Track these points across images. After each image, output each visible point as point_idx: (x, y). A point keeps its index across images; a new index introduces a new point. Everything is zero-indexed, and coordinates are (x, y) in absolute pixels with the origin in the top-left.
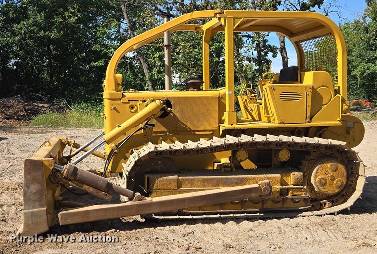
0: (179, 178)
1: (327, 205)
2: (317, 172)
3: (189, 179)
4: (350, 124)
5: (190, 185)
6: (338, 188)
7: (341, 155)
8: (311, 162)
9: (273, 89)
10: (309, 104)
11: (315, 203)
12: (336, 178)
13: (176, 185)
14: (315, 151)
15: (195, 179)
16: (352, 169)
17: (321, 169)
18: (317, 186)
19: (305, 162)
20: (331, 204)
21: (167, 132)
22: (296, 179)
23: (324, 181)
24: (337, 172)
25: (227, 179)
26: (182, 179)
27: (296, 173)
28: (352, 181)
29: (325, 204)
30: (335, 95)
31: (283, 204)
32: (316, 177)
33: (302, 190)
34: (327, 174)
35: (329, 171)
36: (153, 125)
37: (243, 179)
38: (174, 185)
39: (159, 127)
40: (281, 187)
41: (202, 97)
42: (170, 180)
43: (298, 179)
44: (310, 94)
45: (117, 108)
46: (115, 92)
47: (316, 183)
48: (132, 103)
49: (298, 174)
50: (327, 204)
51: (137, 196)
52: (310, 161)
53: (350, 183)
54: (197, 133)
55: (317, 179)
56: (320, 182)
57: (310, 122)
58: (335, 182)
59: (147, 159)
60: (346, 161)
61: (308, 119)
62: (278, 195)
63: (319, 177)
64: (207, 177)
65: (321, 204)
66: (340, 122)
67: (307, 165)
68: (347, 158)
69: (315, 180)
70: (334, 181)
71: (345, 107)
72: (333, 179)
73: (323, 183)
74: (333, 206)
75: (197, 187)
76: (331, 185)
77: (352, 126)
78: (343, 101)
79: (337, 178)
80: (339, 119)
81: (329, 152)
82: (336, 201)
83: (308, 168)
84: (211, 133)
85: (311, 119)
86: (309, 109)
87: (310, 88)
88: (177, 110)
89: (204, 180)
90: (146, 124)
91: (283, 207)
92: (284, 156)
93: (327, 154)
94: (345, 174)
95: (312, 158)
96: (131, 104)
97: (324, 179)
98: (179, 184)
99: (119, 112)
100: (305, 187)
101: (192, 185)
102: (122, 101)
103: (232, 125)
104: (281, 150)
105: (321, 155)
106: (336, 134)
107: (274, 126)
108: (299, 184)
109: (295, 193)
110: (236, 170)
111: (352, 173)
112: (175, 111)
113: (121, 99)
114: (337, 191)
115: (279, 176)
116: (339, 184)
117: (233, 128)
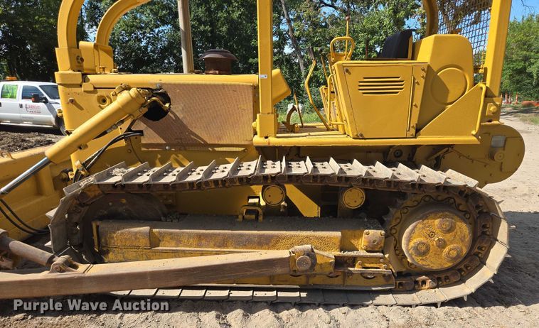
0: (154, 230)
1: (428, 285)
2: (413, 230)
3: (171, 234)
4: (498, 140)
5: (173, 243)
6: (450, 261)
7: (467, 201)
8: (405, 211)
9: (347, 71)
10: (418, 101)
11: (406, 280)
12: (448, 243)
13: (148, 242)
14: (415, 191)
15: (183, 233)
16: (484, 226)
17: (421, 226)
18: (410, 255)
19: (395, 210)
20: (435, 285)
21: (166, 145)
22: (369, 242)
23: (424, 248)
24: (453, 233)
25: (242, 235)
26: (160, 233)
27: (371, 232)
28: (480, 248)
29: (424, 282)
30: (475, 84)
31: (344, 280)
32: (409, 240)
33: (381, 260)
34: (431, 235)
35: (437, 231)
36: (141, 132)
37: (272, 237)
38: (144, 242)
39: (151, 137)
40: (341, 254)
41: (223, 86)
42: (136, 233)
43: (374, 241)
44: (422, 81)
45: (78, 102)
46: (71, 72)
47: (408, 250)
48: (101, 93)
49: (375, 234)
50: (428, 283)
51: (56, 264)
52: (404, 208)
53: (476, 250)
54: (217, 149)
55: (412, 244)
56: (416, 249)
57: (415, 137)
58: (446, 250)
59: (99, 195)
60: (475, 213)
61: (413, 131)
62: (332, 269)
63: (415, 240)
64: (204, 231)
65: (416, 282)
66: (475, 138)
67: (398, 215)
68: (478, 207)
69: (408, 245)
70: (444, 248)
71: (492, 109)
72: (442, 244)
73: (422, 251)
74: (438, 287)
75: (187, 246)
76: (437, 255)
77: (502, 144)
78: (489, 95)
79: (452, 243)
80: (474, 132)
81: (444, 196)
82: (445, 279)
83: (398, 221)
84: (240, 149)
85: (418, 130)
86: (416, 112)
87: (423, 70)
88: (181, 108)
89: (200, 236)
90: (129, 129)
91: (343, 285)
92: (353, 199)
93: (440, 198)
94: (468, 238)
95: (409, 203)
96: (99, 94)
97: (423, 244)
98: (154, 242)
99: (81, 108)
100: (387, 256)
101: (179, 242)
102: (83, 89)
103: (266, 138)
104: (348, 188)
105: (427, 199)
106: (468, 158)
107: (344, 143)
108: (377, 250)
109: (367, 265)
110: (263, 218)
111: (484, 233)
112: (177, 108)
113: (81, 86)
114: (449, 265)
115: (339, 234)
116: (454, 254)
117: (267, 144)
